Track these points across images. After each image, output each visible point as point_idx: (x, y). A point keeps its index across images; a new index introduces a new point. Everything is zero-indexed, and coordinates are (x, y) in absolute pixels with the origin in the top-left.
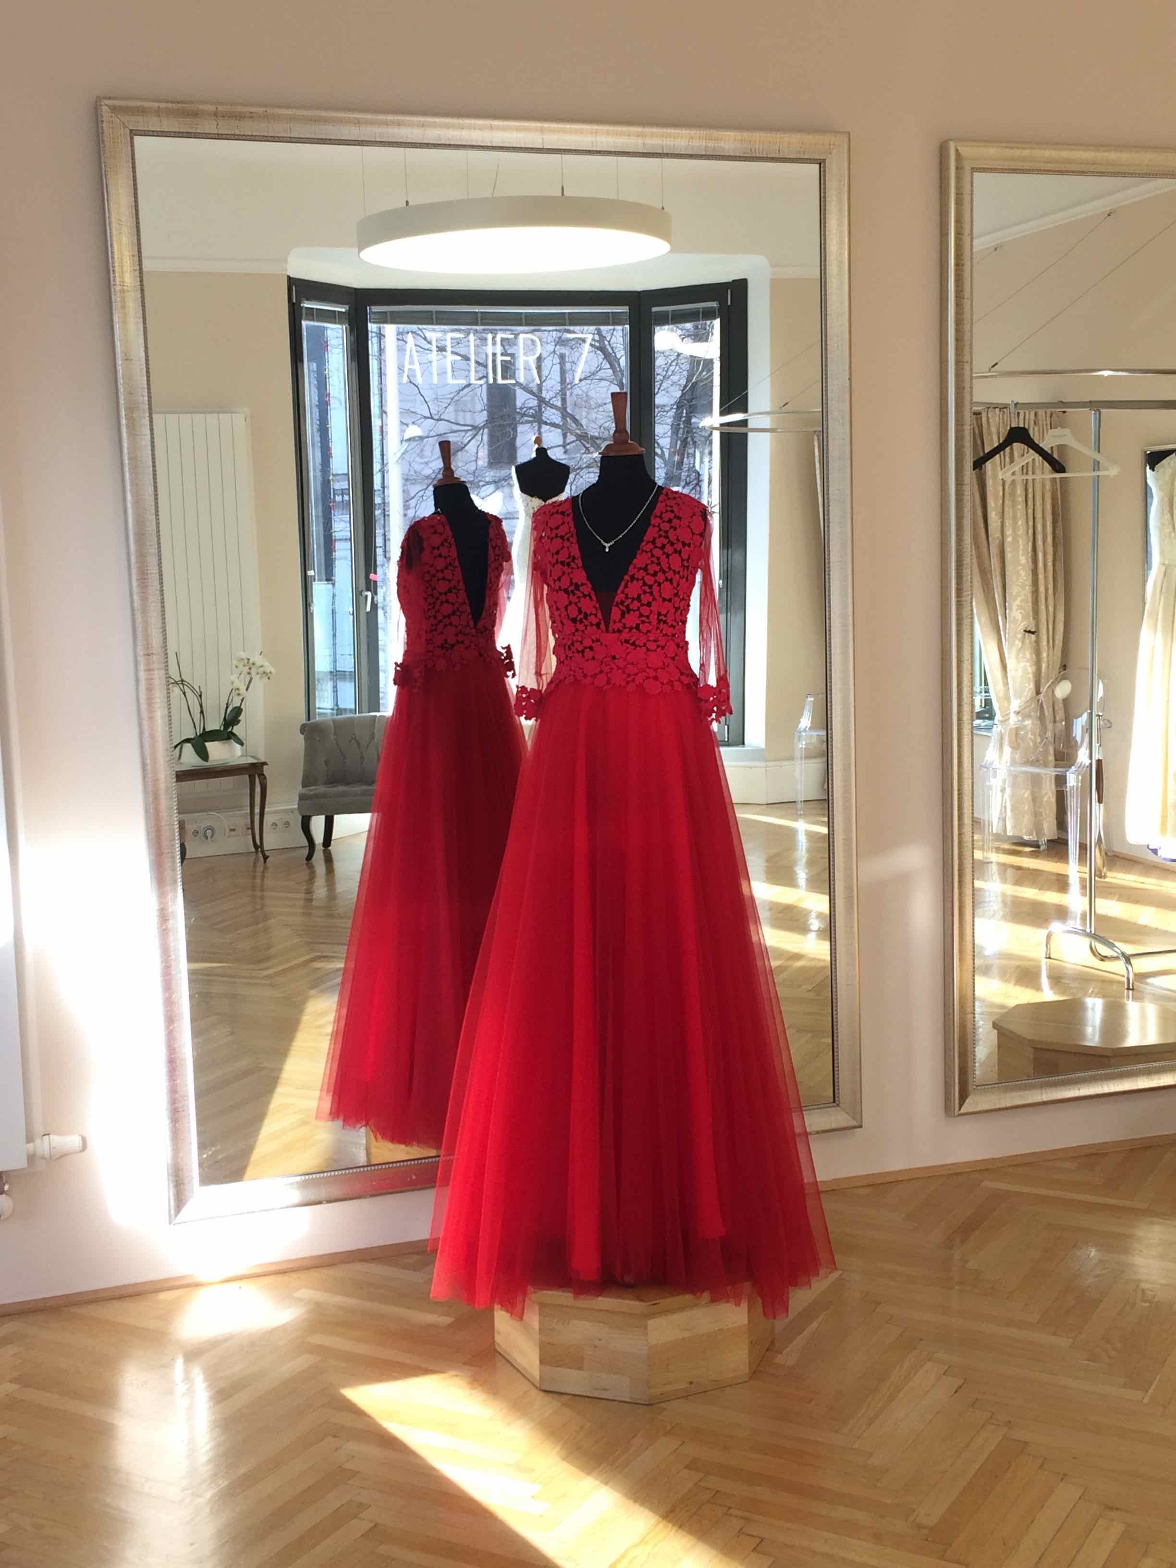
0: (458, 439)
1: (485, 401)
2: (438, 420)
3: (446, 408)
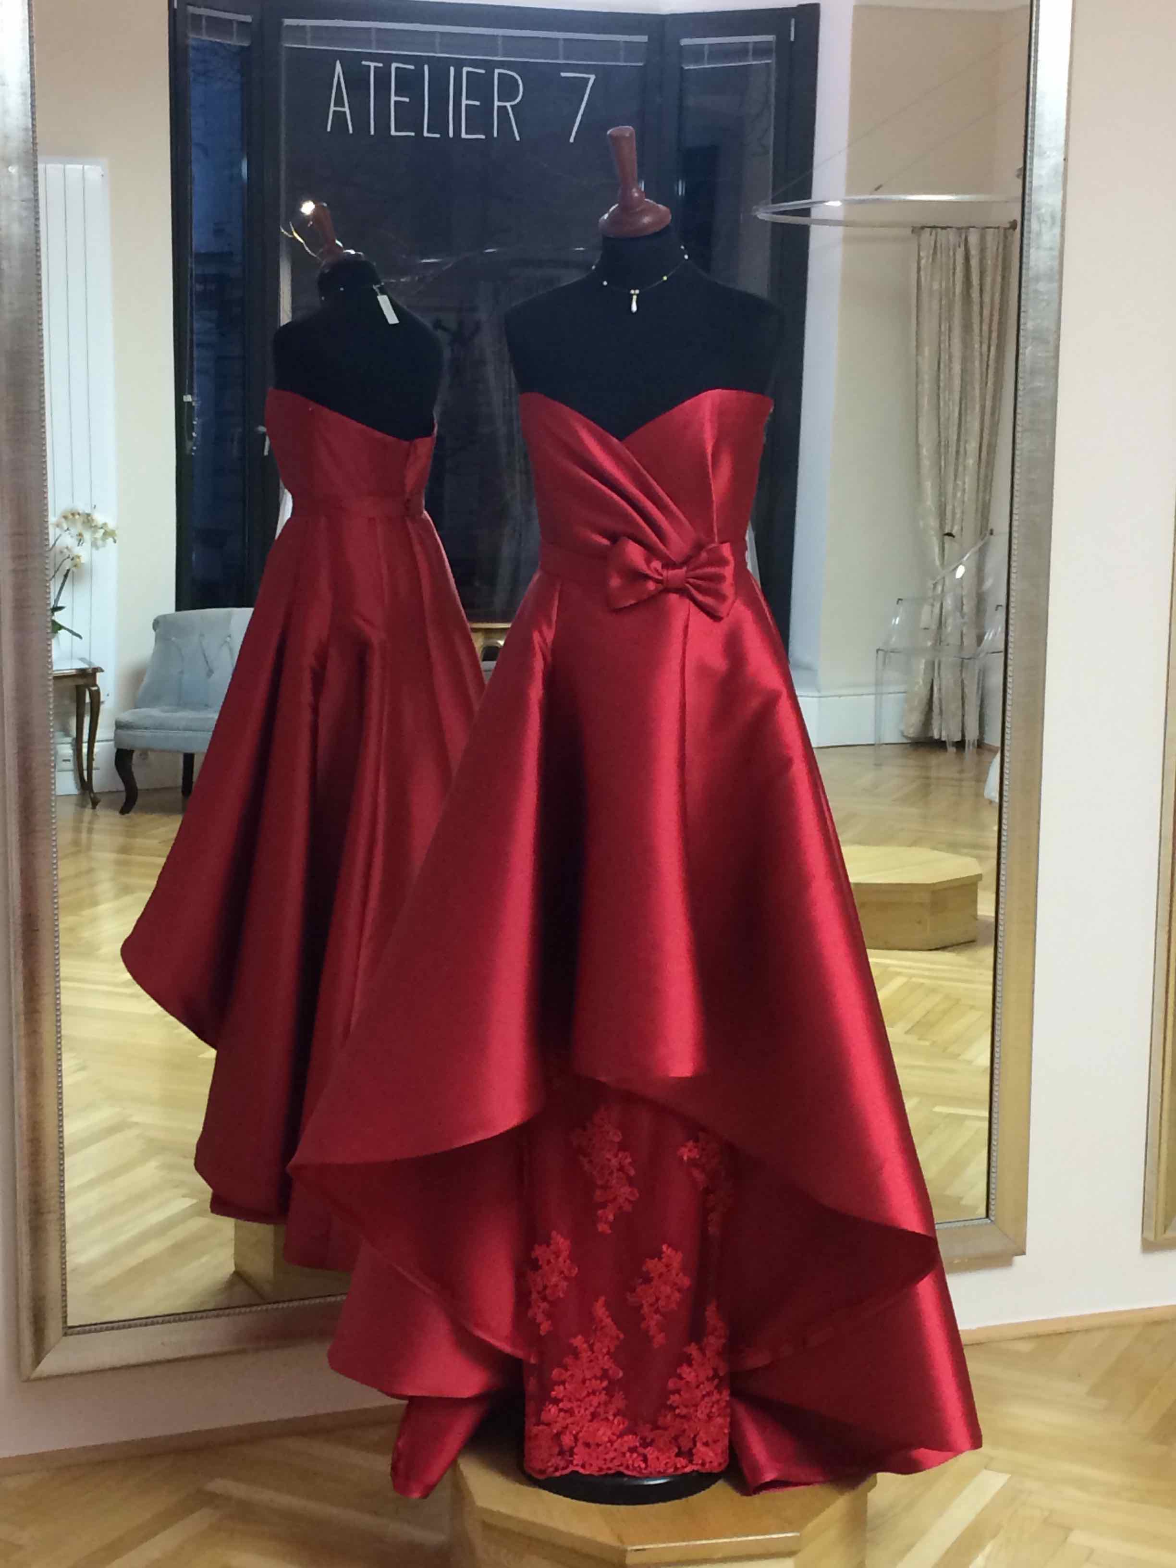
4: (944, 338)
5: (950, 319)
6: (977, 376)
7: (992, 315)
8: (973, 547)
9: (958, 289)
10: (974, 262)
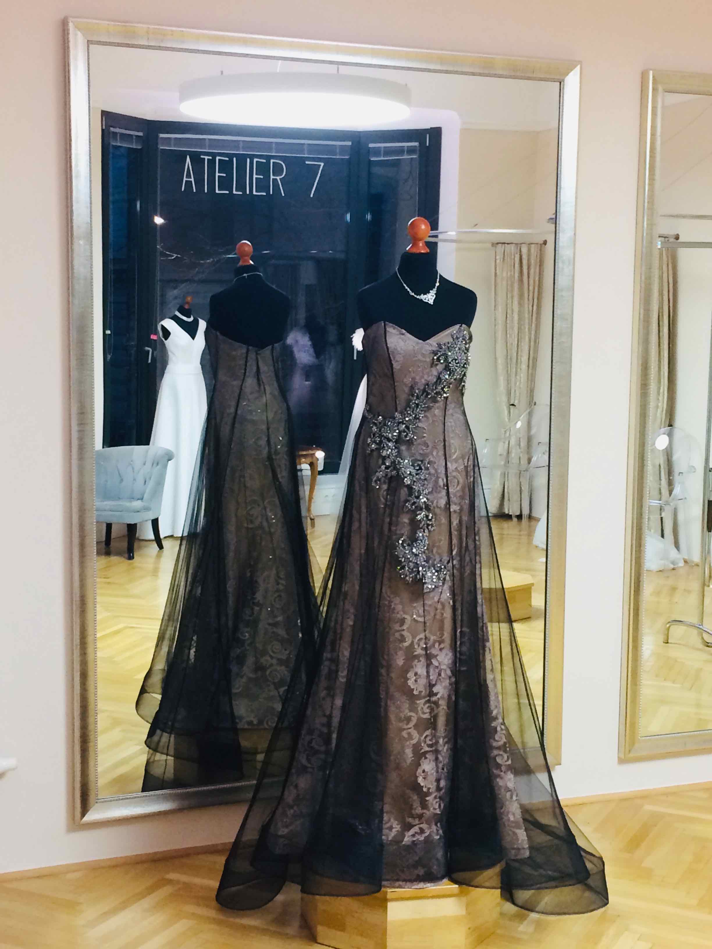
4: (509, 301)
5: (512, 291)
6: (527, 321)
7: (534, 289)
8: (525, 411)
9: (517, 275)
10: (525, 262)
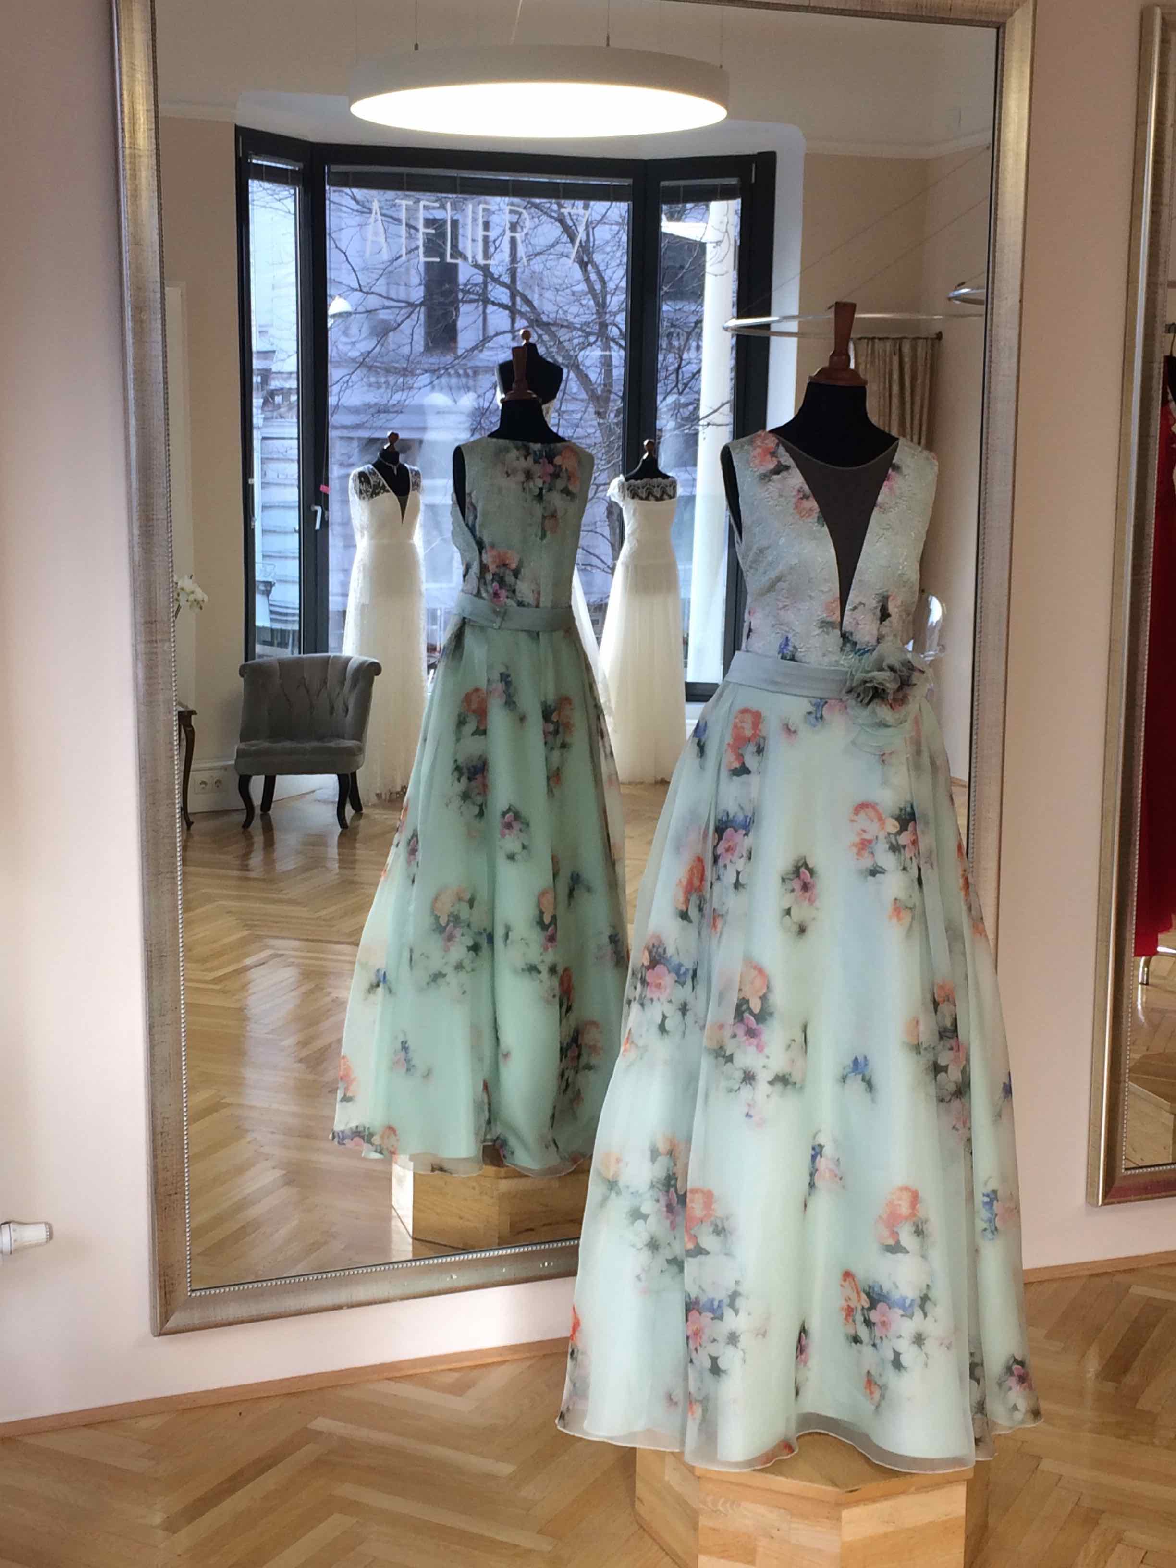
0: (391, 317)
1: (423, 275)
2: (367, 293)
3: (377, 280)
10: (907, 368)
